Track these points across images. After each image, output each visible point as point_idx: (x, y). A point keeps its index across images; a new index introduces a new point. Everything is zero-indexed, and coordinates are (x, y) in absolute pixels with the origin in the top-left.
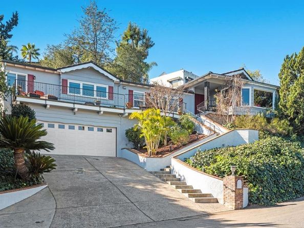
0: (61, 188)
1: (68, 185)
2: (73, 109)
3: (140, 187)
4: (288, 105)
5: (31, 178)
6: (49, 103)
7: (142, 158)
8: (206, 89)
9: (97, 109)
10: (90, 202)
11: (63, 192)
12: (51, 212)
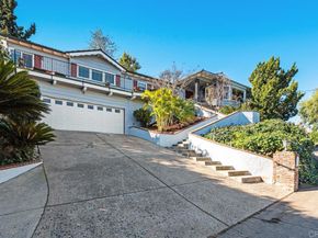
0: (63, 166)
1: (73, 161)
2: (82, 88)
3: (167, 163)
4: (262, 99)
5: (12, 153)
6: (56, 78)
7: (153, 134)
8: (196, 85)
9: (107, 89)
10: (108, 189)
11: (65, 173)
12: (32, 216)
